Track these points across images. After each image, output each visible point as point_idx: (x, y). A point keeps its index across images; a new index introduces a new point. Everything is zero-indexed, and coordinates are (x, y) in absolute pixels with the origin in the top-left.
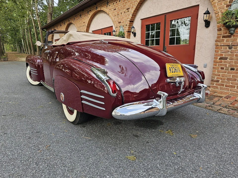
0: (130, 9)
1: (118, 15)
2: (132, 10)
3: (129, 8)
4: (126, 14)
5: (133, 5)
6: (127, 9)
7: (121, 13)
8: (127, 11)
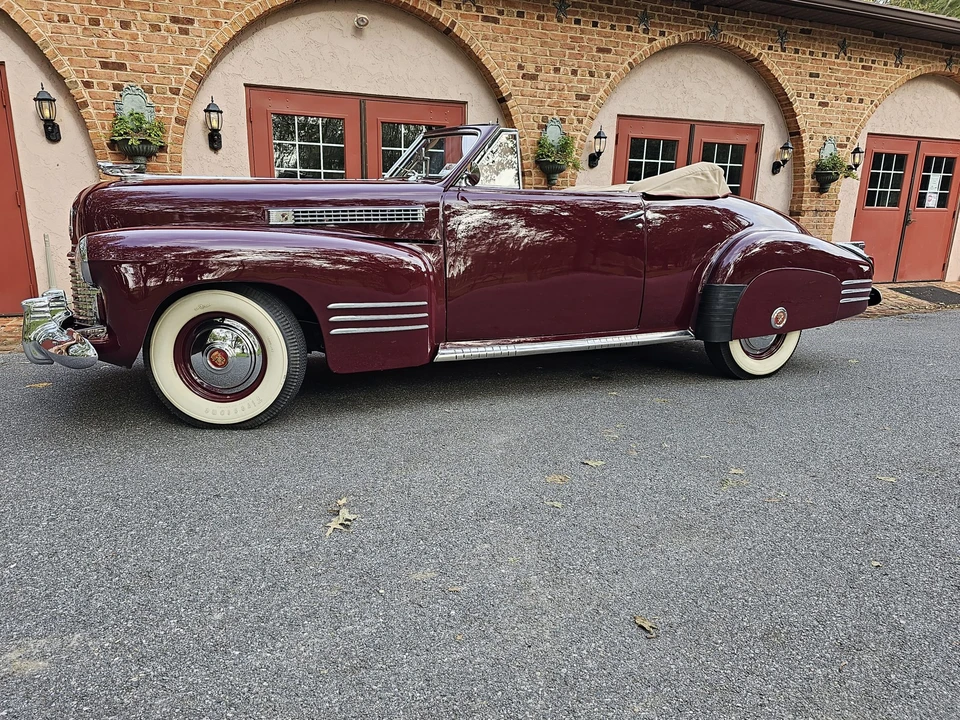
0: (196, 25)
1: (95, 22)
2: (208, 34)
3: (191, 21)
4: (165, 38)
5: (214, 14)
6: (175, 20)
7: (125, 25)
8: (175, 27)
